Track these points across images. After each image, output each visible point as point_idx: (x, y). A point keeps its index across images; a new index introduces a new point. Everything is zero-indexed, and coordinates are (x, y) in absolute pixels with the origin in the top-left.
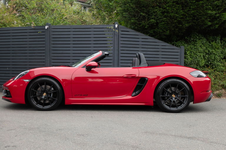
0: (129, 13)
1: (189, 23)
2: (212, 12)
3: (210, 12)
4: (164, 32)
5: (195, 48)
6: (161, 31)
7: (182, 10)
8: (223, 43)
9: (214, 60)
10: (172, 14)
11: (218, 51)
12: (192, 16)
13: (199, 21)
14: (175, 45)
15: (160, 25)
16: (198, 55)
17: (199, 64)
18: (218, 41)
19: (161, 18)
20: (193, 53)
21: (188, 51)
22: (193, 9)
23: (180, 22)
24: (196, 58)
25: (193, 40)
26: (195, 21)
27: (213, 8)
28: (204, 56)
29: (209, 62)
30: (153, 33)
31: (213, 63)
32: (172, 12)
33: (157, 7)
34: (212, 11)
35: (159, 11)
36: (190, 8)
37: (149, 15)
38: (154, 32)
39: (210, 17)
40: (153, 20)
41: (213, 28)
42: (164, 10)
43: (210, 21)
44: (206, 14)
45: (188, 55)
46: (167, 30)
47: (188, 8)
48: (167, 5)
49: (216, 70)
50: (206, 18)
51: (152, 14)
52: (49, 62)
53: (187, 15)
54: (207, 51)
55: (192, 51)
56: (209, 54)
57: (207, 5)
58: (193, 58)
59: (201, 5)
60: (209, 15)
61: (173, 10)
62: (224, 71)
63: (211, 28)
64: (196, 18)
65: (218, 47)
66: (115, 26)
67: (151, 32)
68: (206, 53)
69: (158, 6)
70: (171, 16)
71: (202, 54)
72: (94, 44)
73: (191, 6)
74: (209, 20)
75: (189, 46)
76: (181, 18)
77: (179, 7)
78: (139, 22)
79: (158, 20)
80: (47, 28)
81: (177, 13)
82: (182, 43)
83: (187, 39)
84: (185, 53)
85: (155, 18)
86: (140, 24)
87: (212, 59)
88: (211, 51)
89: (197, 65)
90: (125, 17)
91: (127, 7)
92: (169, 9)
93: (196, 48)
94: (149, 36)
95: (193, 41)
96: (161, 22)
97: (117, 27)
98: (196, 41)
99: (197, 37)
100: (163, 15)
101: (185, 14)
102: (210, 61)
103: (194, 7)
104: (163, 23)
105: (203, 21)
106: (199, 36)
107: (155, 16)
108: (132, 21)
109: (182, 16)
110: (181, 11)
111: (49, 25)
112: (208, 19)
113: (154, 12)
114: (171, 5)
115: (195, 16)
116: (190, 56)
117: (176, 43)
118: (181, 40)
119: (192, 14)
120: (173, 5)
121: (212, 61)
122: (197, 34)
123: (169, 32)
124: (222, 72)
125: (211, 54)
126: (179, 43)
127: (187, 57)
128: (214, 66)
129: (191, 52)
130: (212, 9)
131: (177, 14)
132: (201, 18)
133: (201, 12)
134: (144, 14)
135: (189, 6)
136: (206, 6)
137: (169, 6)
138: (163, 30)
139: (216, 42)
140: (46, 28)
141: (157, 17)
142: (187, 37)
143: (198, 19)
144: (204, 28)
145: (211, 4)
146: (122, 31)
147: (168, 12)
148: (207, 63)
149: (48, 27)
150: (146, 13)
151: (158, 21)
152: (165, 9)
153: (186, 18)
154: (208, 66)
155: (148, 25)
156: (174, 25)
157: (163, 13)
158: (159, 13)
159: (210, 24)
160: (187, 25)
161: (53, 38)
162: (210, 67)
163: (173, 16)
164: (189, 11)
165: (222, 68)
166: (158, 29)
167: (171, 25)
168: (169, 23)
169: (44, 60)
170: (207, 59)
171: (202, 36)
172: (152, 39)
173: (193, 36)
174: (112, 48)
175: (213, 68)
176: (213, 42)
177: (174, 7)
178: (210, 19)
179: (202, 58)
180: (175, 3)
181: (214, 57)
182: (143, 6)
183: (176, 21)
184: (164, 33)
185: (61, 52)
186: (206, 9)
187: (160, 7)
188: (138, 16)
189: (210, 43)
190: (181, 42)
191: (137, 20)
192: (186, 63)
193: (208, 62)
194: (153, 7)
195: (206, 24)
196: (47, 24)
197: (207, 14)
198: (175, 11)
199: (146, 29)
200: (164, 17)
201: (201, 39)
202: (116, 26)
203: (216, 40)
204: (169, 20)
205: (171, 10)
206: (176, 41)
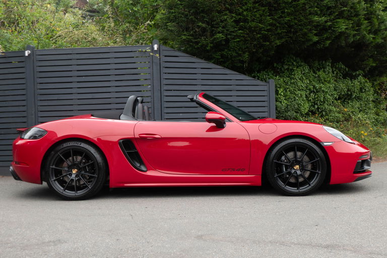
0: (177, 23)
1: (282, 38)
2: (320, 19)
3: (316, 18)
4: (240, 55)
5: (291, 83)
6: (234, 54)
7: (269, 16)
8: (335, 72)
9: (324, 102)
10: (253, 24)
11: (329, 87)
12: (287, 26)
13: (299, 35)
14: (256, 78)
15: (232, 44)
16: (298, 94)
17: (299, 110)
18: (329, 69)
19: (233, 32)
20: (289, 91)
21: (280, 88)
22: (289, 14)
23: (266, 38)
24: (295, 100)
25: (288, 69)
26: (291, 35)
27: (321, 11)
28: (306, 96)
29: (316, 107)
30: (220, 59)
31: (322, 107)
32: (253, 20)
33: (227, 12)
34: (320, 16)
35: (229, 19)
36: (283, 12)
37: (212, 26)
38: (222, 56)
39: (316, 26)
40: (221, 35)
41: (322, 46)
42: (240, 17)
43: (316, 35)
44: (309, 22)
45: (281, 95)
46: (244, 53)
47: (280, 12)
48: (244, 8)
49: (328, 119)
50: (311, 30)
51: (217, 24)
52: (33, 116)
53: (277, 24)
54: (311, 87)
55: (288, 88)
56: (316, 91)
57: (311, 7)
58: (290, 100)
59: (301, 6)
60: (315, 23)
61: (255, 15)
62: (341, 120)
63: (319, 46)
64: (292, 30)
65: (329, 79)
66: (153, 48)
67: (217, 56)
68: (310, 89)
69: (228, 9)
70: (250, 27)
71: (303, 93)
72: (116, 81)
73: (284, 8)
74: (316, 32)
75: (282, 80)
76: (268, 30)
77: (264, 11)
78: (195, 39)
79: (230, 35)
80: (29, 55)
81: (260, 22)
82: (268, 75)
83: (278, 66)
84: (277, 92)
85: (223, 31)
86: (197, 43)
87: (320, 100)
88: (317, 86)
89: (296, 112)
90: (171, 31)
91: (175, 13)
92: (247, 15)
93: (294, 83)
94: (214, 63)
95: (288, 71)
96: (233, 39)
97: (158, 48)
98: (292, 70)
99: (294, 63)
100: (237, 25)
101: (274, 22)
102: (317, 104)
103: (289, 11)
104: (238, 40)
105: (305, 34)
106: (298, 61)
107: (223, 27)
108: (184, 37)
109: (269, 27)
110: (268, 18)
111: (32, 49)
112: (314, 31)
113: (222, 21)
114: (250, 7)
115: (291, 27)
116: (285, 96)
117: (258, 74)
118: (266, 70)
119: (286, 23)
120: (254, 8)
121: (320, 104)
122: (294, 58)
123: (248, 55)
124: (338, 122)
125: (317, 92)
126: (263, 74)
127: (280, 98)
128: (324, 113)
129: (285, 90)
130: (319, 12)
131: (262, 24)
132: (301, 30)
133: (302, 18)
134: (204, 25)
135: (282, 9)
136: (309, 7)
137: (247, 10)
138: (237, 53)
139: (324, 71)
140: (27, 54)
141: (227, 30)
142: (277, 64)
143: (297, 32)
144: (306, 47)
145: (318, 4)
146: (165, 56)
147: (245, 21)
148: (313, 109)
149: (30, 52)
150: (208, 23)
151: (229, 37)
152: (240, 14)
153: (276, 29)
154: (313, 113)
155: (211, 43)
156: (255, 43)
157: (237, 22)
158: (230, 21)
159: (316, 39)
160: (278, 42)
161: (40, 72)
162: (318, 115)
163: (255, 27)
164: (281, 17)
165: (337, 115)
166: (230, 51)
167: (251, 44)
168: (247, 40)
169: (24, 114)
170: (312, 100)
171: (302, 62)
172: (219, 69)
173: (288, 62)
174: (150, 86)
175: (322, 116)
176: (319, 71)
177: (256, 11)
178: (317, 30)
179: (305, 99)
180: (257, 5)
181: (324, 98)
182: (203, 11)
183: (259, 36)
184: (240, 58)
185: (56, 97)
186: (310, 14)
187: (231, 12)
188: (193, 30)
189: (314, 72)
190: (267, 72)
191: (192, 35)
192: (279, 109)
193: (314, 107)
194: (219, 12)
195: (311, 40)
196: (28, 48)
197: (311, 22)
198: (258, 18)
199: (208, 51)
200: (239, 30)
201: (301, 66)
202: (156, 47)
203: (324, 68)
204: (247, 34)
205: (251, 16)
206: (259, 71)
